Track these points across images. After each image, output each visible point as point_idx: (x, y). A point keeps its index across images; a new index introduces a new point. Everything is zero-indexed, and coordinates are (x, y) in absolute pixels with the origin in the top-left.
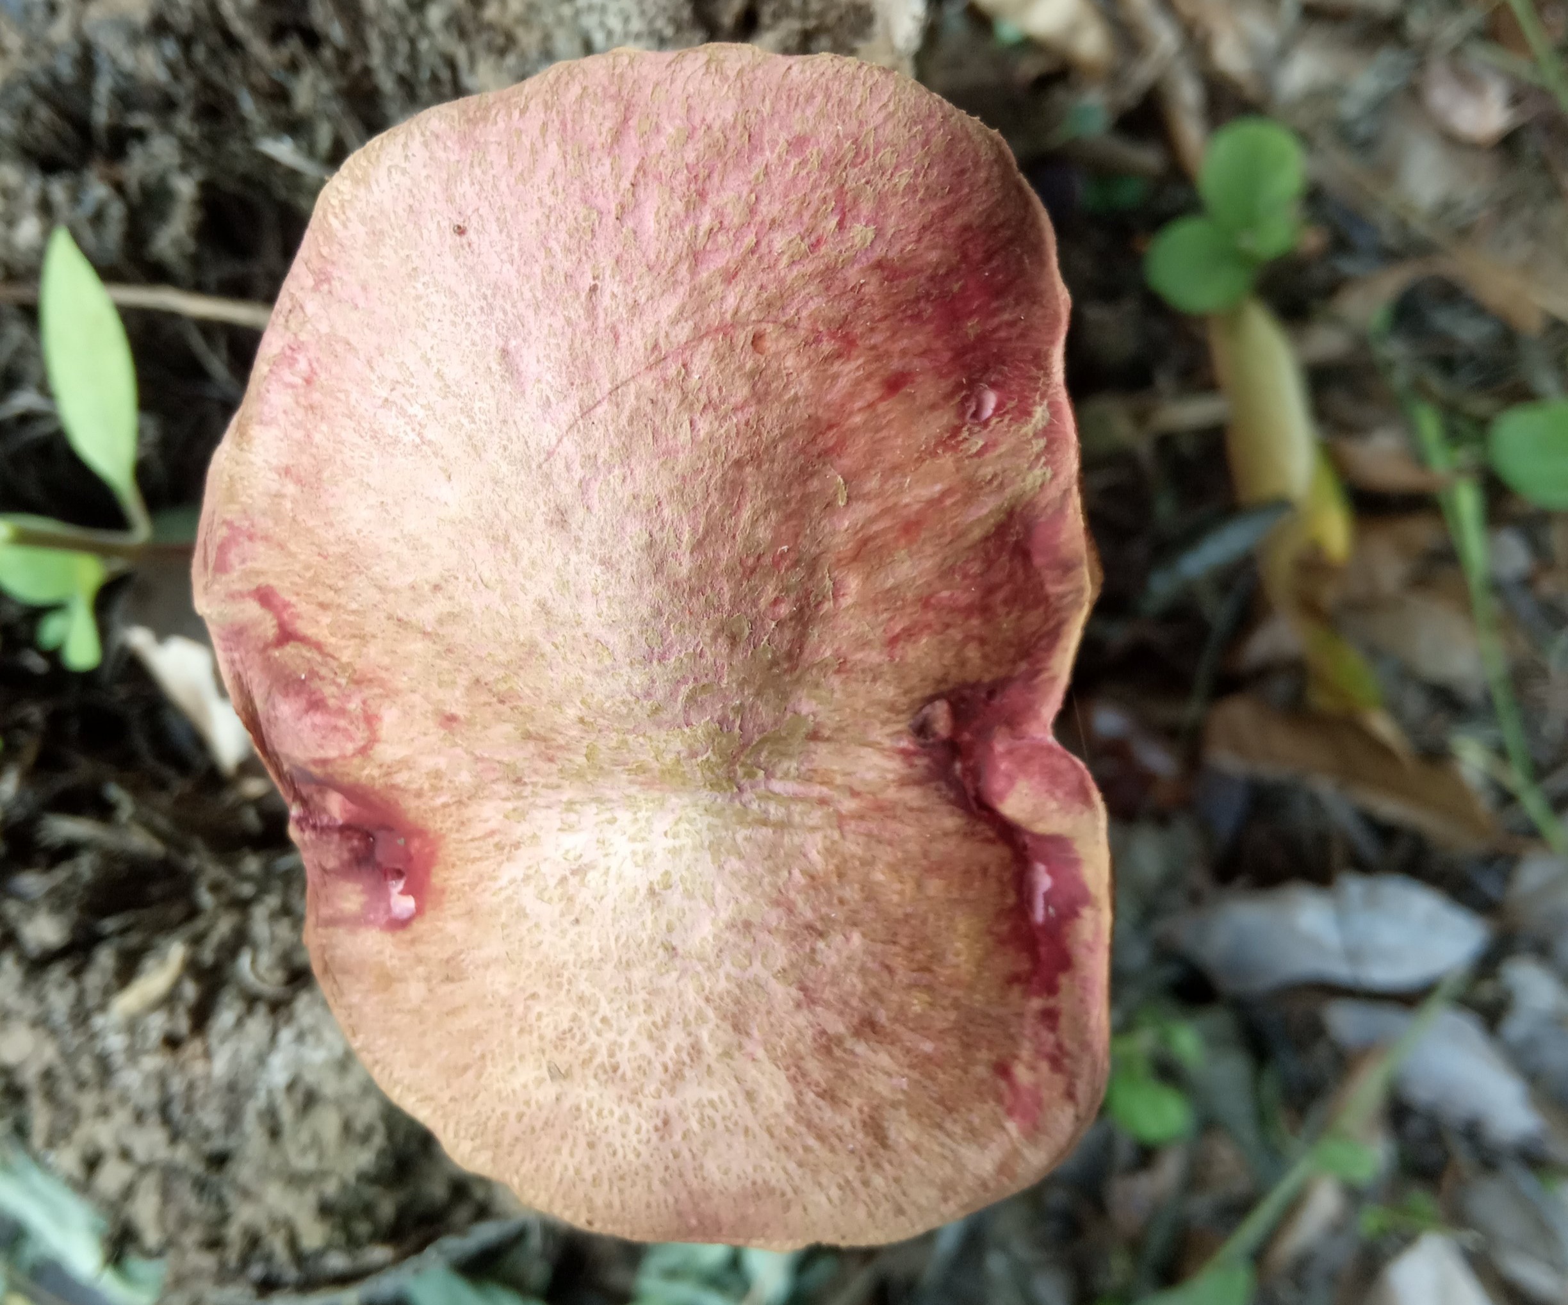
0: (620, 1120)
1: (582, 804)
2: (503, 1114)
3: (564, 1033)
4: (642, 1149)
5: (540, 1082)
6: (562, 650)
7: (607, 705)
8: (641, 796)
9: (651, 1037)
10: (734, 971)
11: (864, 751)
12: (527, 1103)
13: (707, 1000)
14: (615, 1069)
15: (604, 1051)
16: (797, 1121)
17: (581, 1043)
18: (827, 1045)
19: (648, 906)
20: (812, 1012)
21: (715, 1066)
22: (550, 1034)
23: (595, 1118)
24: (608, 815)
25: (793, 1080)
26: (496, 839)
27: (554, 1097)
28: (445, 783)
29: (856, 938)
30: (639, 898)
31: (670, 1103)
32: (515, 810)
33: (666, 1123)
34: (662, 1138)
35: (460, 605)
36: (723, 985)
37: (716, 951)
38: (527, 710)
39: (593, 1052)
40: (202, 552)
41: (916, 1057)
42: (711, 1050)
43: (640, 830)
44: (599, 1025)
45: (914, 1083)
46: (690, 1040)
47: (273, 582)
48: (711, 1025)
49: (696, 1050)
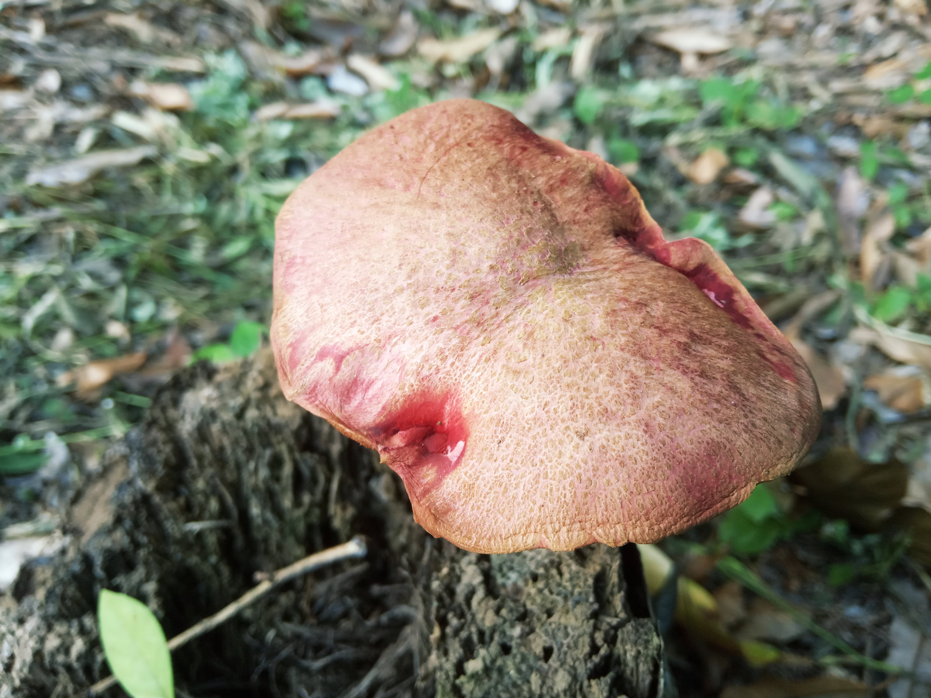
0: (626, 438)
1: (512, 314)
2: (570, 485)
3: (572, 408)
4: (646, 448)
5: (577, 447)
6: (467, 244)
7: (498, 250)
8: (534, 292)
9: (611, 384)
10: (624, 332)
11: (606, 250)
12: (578, 466)
13: (622, 350)
14: (606, 410)
15: (595, 405)
16: (701, 395)
17: (583, 407)
18: (685, 348)
19: (569, 326)
20: (667, 336)
21: (647, 382)
22: (566, 415)
23: (614, 447)
24: (526, 310)
25: (684, 373)
26: (484, 358)
27: (588, 450)
28: (447, 353)
29: (661, 304)
30: (562, 327)
31: (642, 414)
32: (484, 339)
33: (647, 425)
34: (651, 436)
35: (414, 263)
36: (623, 340)
37: (610, 327)
38: (466, 284)
39: (591, 407)
40: (282, 370)
41: (724, 348)
42: (640, 373)
43: (543, 305)
44: (585, 393)
45: (733, 360)
46: (629, 374)
47: (323, 344)
48: (632, 362)
49: (634, 377)
